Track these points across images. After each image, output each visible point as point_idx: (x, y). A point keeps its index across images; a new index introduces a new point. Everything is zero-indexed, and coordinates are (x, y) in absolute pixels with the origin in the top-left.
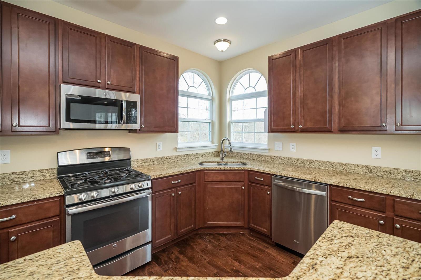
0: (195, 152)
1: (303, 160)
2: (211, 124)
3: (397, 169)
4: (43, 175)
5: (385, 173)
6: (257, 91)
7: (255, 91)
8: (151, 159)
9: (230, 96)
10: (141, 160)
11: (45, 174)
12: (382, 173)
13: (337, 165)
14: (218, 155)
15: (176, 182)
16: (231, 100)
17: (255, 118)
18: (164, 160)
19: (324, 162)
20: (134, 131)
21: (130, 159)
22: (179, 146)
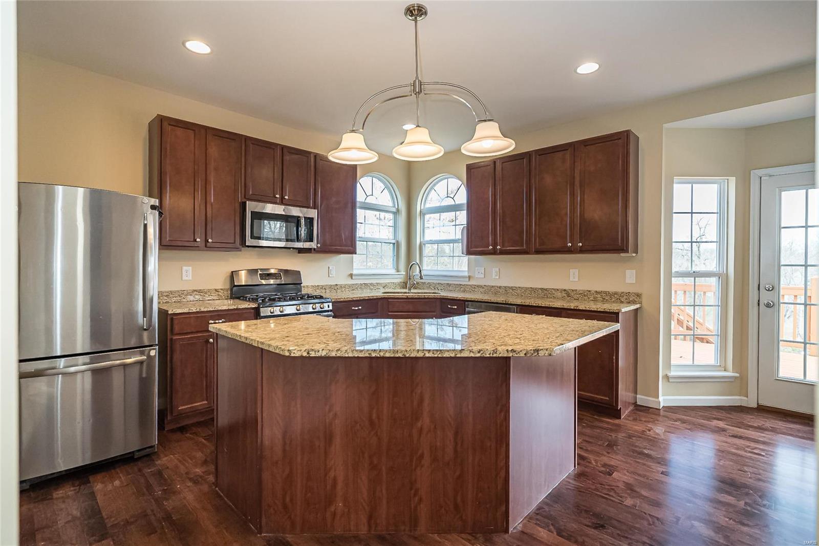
0: (374, 282)
1: (505, 287)
2: (397, 245)
3: (589, 291)
4: (219, 295)
5: (580, 296)
6: (457, 203)
7: (454, 203)
8: (322, 286)
9: (422, 208)
10: (312, 286)
11: (220, 293)
12: (578, 296)
13: (540, 290)
14: (405, 286)
15: (356, 308)
16: (422, 214)
17: (454, 238)
18: (337, 288)
19: (527, 288)
20: (308, 251)
21: (301, 283)
22: (355, 272)
